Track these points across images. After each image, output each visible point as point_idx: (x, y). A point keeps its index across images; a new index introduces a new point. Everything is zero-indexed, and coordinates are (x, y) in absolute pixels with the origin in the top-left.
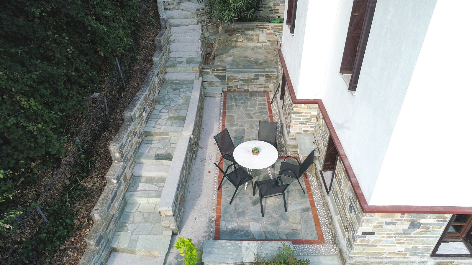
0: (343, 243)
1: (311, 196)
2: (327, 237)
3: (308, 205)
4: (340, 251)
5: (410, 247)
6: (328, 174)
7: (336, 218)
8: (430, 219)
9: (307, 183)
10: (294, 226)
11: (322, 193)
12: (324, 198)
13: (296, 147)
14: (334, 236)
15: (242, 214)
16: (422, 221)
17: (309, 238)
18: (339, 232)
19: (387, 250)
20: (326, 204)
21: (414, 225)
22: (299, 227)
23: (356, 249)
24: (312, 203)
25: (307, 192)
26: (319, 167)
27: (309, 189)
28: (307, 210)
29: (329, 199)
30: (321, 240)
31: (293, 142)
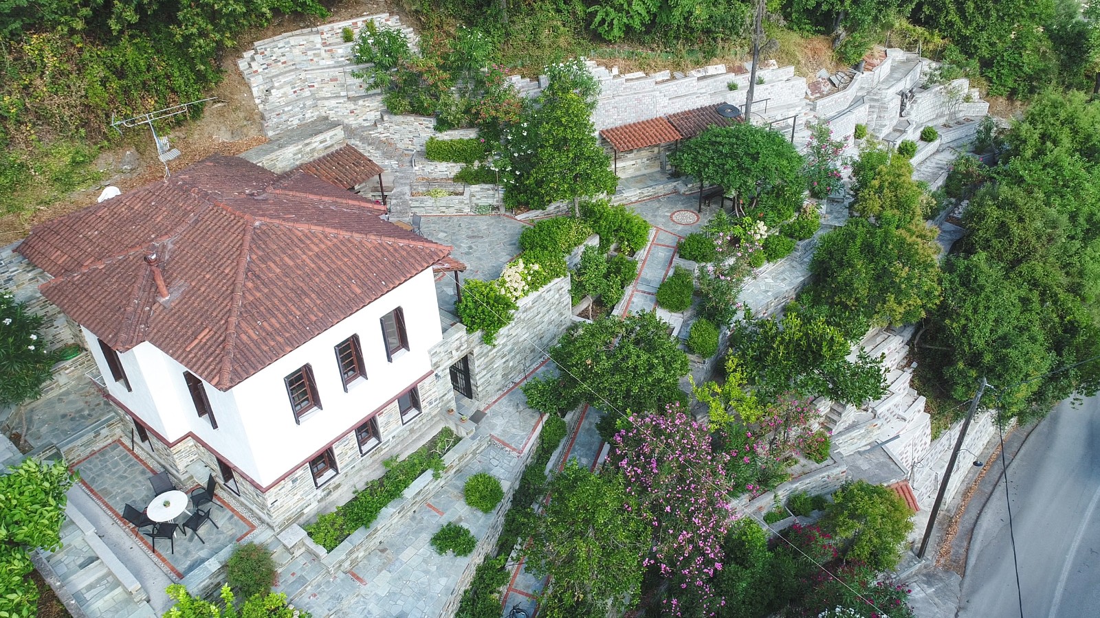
0: (265, 517)
1: (228, 506)
2: (256, 523)
3: (230, 513)
4: (268, 524)
5: (302, 492)
6: (231, 483)
7: (254, 507)
8: (299, 472)
9: (219, 499)
10: (230, 533)
11: (235, 498)
12: (238, 501)
13: (191, 477)
14: (260, 519)
15: (187, 553)
16: (296, 476)
17: (245, 532)
18: (261, 514)
19: (291, 503)
20: (242, 504)
21: (294, 481)
22: (234, 531)
23: (274, 516)
24: (233, 510)
25: (224, 505)
26: (222, 482)
27: (224, 502)
28: (232, 517)
29: (242, 499)
30: (253, 527)
31: (186, 476)
